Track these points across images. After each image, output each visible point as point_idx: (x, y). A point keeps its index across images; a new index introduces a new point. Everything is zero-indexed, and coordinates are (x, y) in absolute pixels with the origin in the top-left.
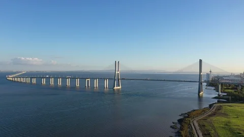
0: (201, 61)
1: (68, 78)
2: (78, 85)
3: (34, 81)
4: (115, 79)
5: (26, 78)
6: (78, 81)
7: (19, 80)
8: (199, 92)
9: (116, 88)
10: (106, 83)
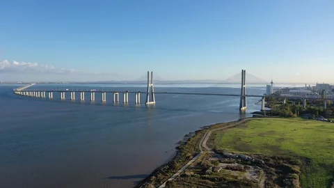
0: (243, 72)
1: (93, 92)
2: (104, 100)
3: (51, 95)
4: (148, 93)
5: (41, 92)
6: (104, 95)
7: (31, 94)
8: (241, 107)
9: (148, 103)
10: (138, 98)
